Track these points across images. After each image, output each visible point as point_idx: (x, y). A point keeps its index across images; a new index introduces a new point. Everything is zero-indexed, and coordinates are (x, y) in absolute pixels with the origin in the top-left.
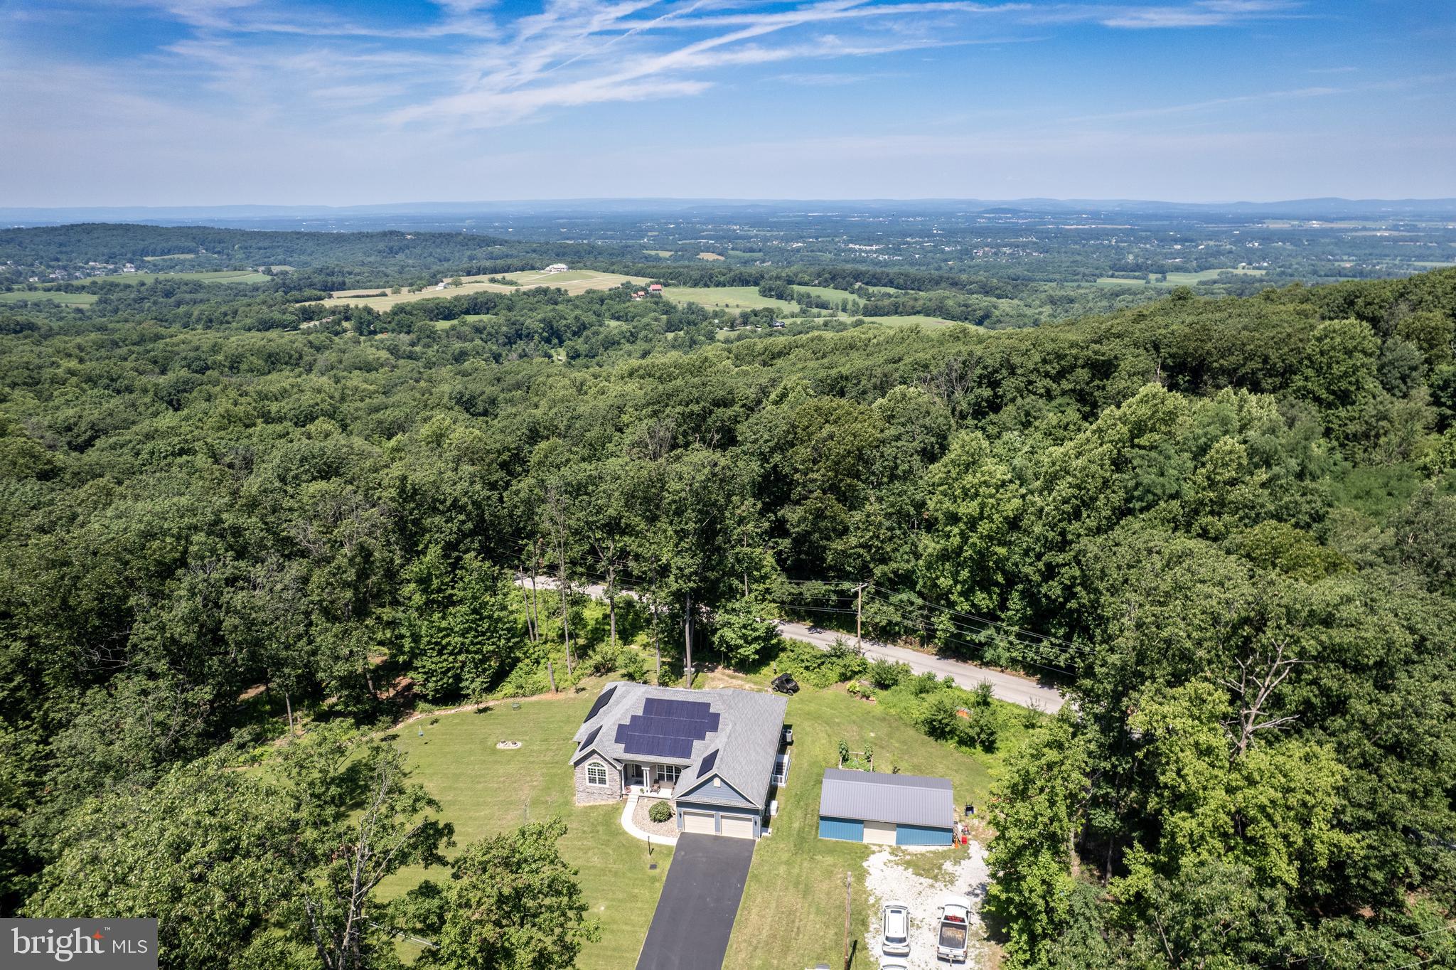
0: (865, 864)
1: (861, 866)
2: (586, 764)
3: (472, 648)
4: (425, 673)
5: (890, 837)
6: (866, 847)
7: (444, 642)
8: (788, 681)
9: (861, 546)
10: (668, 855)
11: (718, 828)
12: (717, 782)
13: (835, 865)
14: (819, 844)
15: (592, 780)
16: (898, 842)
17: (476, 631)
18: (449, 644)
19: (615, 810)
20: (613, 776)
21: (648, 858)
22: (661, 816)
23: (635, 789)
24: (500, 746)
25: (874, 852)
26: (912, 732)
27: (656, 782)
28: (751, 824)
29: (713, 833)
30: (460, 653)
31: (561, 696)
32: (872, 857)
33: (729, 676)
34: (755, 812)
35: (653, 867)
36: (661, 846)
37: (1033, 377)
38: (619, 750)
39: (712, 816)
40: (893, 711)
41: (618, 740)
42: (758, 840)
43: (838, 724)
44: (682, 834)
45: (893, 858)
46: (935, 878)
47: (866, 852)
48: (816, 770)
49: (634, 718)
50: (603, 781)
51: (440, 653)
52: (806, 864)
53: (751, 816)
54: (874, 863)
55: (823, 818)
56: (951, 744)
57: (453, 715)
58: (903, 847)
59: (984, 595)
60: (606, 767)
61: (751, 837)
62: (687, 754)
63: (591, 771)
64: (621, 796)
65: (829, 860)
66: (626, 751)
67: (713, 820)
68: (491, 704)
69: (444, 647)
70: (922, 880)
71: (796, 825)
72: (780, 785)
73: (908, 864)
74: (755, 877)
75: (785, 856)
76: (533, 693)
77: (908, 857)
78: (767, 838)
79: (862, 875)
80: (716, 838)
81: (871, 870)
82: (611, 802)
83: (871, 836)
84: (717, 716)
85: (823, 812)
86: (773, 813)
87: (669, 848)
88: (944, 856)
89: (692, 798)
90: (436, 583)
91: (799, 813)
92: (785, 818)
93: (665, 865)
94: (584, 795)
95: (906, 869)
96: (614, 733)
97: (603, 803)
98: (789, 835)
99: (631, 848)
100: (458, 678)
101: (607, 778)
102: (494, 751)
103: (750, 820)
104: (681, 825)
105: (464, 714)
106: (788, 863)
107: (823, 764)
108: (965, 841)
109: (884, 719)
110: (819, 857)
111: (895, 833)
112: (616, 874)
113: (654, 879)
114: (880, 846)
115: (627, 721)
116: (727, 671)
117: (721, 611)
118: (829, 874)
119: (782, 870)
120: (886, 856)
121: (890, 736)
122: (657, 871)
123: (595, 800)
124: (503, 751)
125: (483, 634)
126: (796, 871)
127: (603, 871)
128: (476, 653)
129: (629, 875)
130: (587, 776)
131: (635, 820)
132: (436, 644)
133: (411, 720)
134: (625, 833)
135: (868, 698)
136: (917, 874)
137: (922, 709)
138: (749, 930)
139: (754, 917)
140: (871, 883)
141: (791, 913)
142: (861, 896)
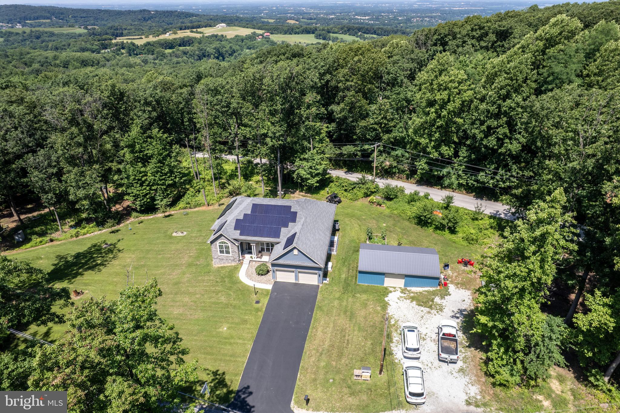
0: (386, 299)
1: (384, 300)
2: (218, 243)
3: (159, 182)
4: (134, 196)
5: (400, 283)
6: (386, 288)
7: (143, 179)
8: (336, 197)
9: (376, 123)
10: (267, 295)
11: (297, 278)
12: (295, 252)
13: (368, 300)
14: (358, 287)
15: (222, 252)
16: (406, 285)
17: (161, 173)
18: (146, 180)
19: (236, 269)
20: (234, 249)
21: (254, 297)
22: (262, 272)
23: (248, 256)
24: (174, 234)
25: (391, 292)
26: (407, 223)
27: (260, 252)
28: (317, 276)
29: (294, 281)
30: (153, 185)
31: (211, 208)
32: (390, 295)
33: (302, 196)
34: (319, 269)
35: (258, 302)
36: (262, 290)
37: (466, 39)
38: (236, 234)
39: (293, 272)
40: (395, 212)
41: (236, 228)
42: (321, 285)
43: (365, 220)
44: (276, 282)
45: (403, 295)
46: (430, 307)
47: (386, 292)
48: (353, 245)
49: (245, 215)
50: (228, 252)
51: (141, 185)
52: (350, 299)
53: (316, 272)
54: (392, 298)
55: (360, 272)
56: (431, 230)
57: (151, 219)
58: (408, 288)
59: (447, 148)
60: (229, 244)
61: (316, 283)
62: (278, 236)
63: (221, 247)
64: (239, 260)
65: (364, 297)
66: (241, 235)
67: (294, 274)
68: (172, 213)
69: (144, 182)
70: (422, 308)
71: (343, 276)
72: (333, 253)
73: (413, 299)
74: (320, 307)
75: (337, 295)
76: (195, 207)
77: (412, 295)
78: (326, 284)
79: (385, 306)
80: (296, 284)
81: (390, 303)
82: (233, 264)
83: (388, 282)
84: (295, 213)
85: (361, 268)
86: (330, 269)
87: (267, 290)
88: (434, 293)
89: (281, 262)
90: (138, 147)
91: (345, 269)
92: (337, 272)
93: (265, 301)
94: (218, 260)
95: (412, 302)
96: (234, 224)
97: (229, 265)
98: (339, 282)
99: (245, 291)
100: (153, 199)
101: (230, 250)
102: (171, 237)
103: (316, 274)
104: (274, 277)
105: (157, 218)
106: (339, 299)
107: (357, 241)
108: (446, 284)
109: (390, 217)
110: (358, 295)
111: (404, 280)
112: (235, 307)
113: (258, 310)
114: (395, 288)
115: (241, 217)
116: (301, 193)
117: (298, 160)
118: (365, 305)
119: (336, 303)
120: (398, 294)
121: (394, 225)
122: (260, 305)
123: (224, 263)
124: (176, 237)
125: (166, 174)
126: (344, 303)
127: (227, 305)
128: (162, 185)
129: (243, 307)
130: (218, 249)
131: (248, 275)
132: (139, 180)
133: (128, 222)
134: (241, 282)
135: (380, 205)
136: (419, 305)
137: (414, 210)
138: (316, 342)
139: (319, 333)
140: (391, 311)
141: (343, 330)
142: (386, 319)
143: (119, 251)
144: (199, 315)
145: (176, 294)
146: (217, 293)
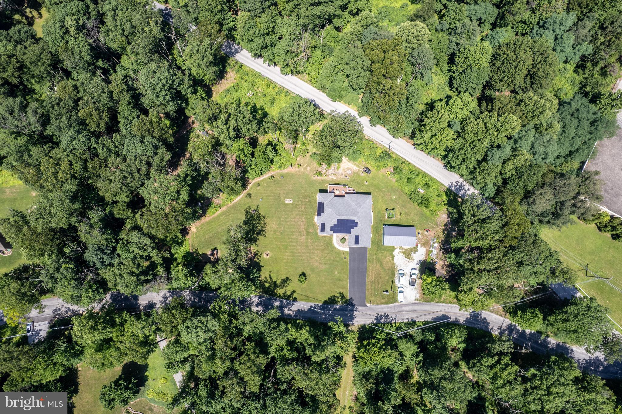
0: (394, 253)
6: (394, 247)
10: (348, 254)
13: (387, 254)
14: (383, 247)
19: (331, 240)
21: (343, 256)
22: (343, 242)
24: (287, 202)
25: (396, 249)
26: (406, 198)
31: (294, 169)
32: (395, 251)
35: (345, 258)
36: (345, 251)
40: (400, 187)
41: (331, 230)
42: (368, 247)
43: (384, 191)
44: (349, 247)
45: (400, 250)
46: (409, 259)
47: (394, 249)
49: (335, 224)
52: (380, 254)
54: (396, 253)
56: (416, 204)
57: (262, 180)
61: (366, 247)
65: (385, 252)
68: (272, 174)
70: (407, 259)
71: (377, 240)
73: (404, 253)
74: (369, 260)
75: (375, 252)
77: (403, 250)
79: (393, 257)
81: (395, 256)
82: (329, 235)
84: (357, 223)
85: (385, 245)
87: (347, 252)
88: (412, 250)
91: (377, 235)
93: (348, 257)
95: (403, 255)
97: (327, 235)
98: (375, 244)
99: (339, 252)
102: (286, 205)
105: (266, 180)
106: (376, 254)
107: (381, 212)
108: (417, 245)
109: (397, 190)
110: (383, 252)
112: (337, 261)
113: (346, 262)
114: (397, 246)
118: (385, 257)
119: (375, 256)
120: (398, 250)
121: (399, 197)
122: (346, 260)
124: (288, 204)
127: (334, 261)
129: (340, 261)
131: (338, 244)
133: (251, 185)
134: (335, 247)
136: (406, 257)
138: (370, 277)
139: (370, 273)
140: (396, 260)
141: (378, 271)
142: (393, 264)
143: (264, 217)
144: (324, 267)
145: (310, 253)
146: (328, 254)
